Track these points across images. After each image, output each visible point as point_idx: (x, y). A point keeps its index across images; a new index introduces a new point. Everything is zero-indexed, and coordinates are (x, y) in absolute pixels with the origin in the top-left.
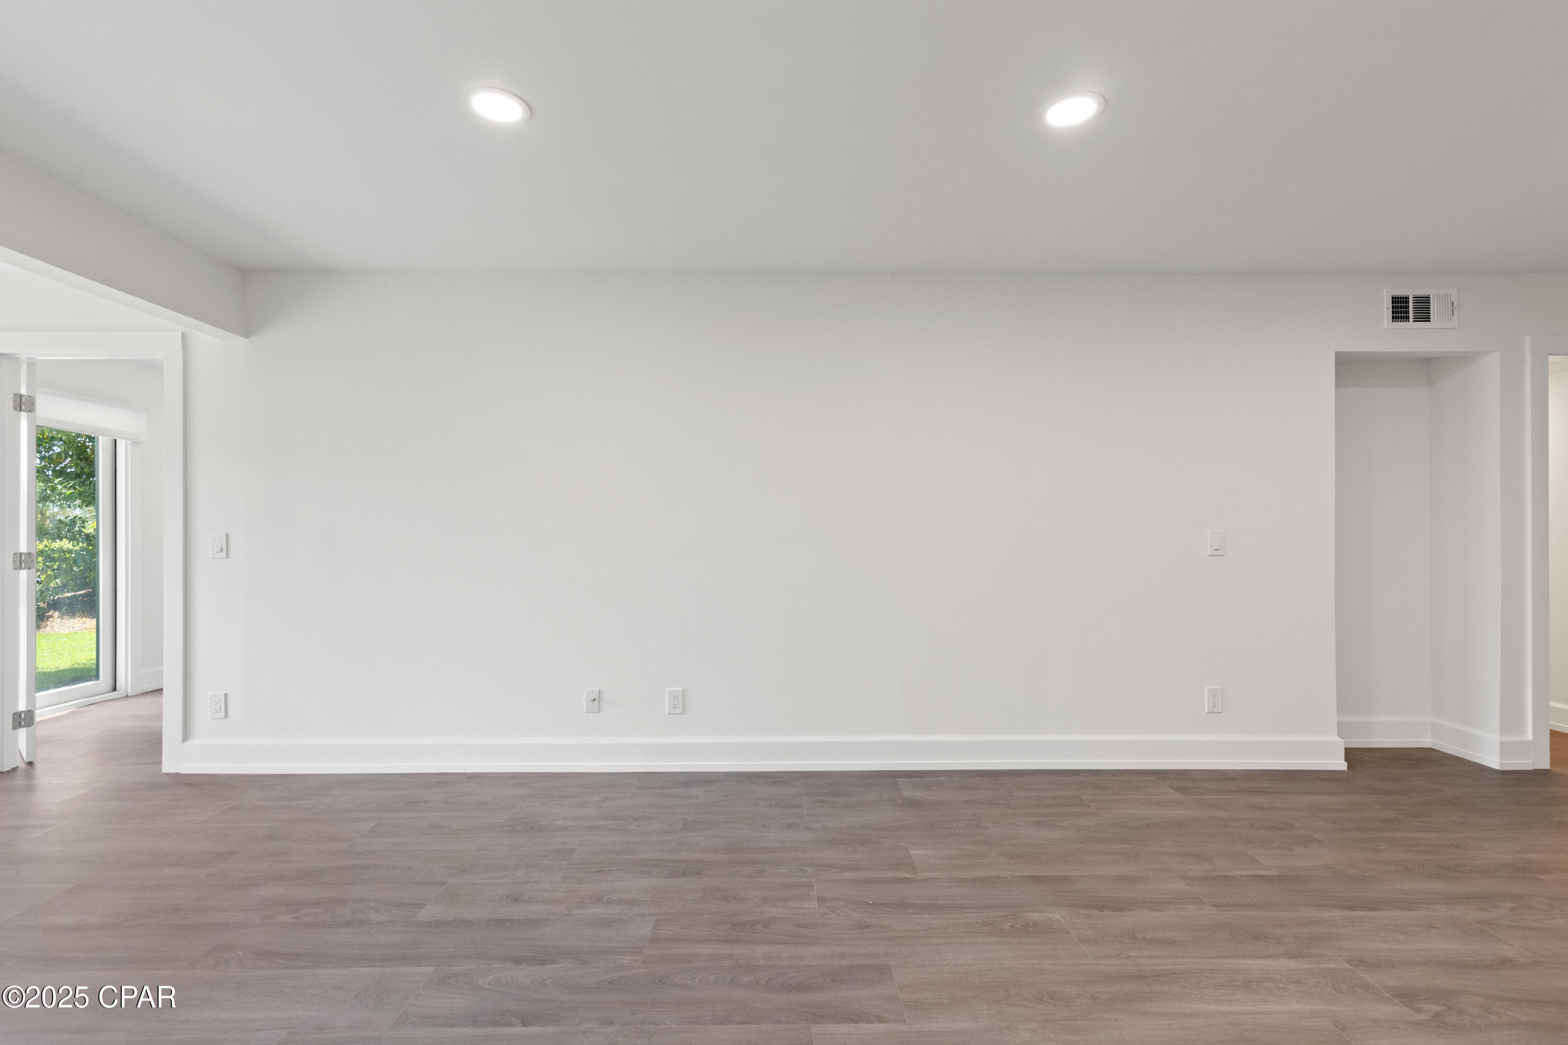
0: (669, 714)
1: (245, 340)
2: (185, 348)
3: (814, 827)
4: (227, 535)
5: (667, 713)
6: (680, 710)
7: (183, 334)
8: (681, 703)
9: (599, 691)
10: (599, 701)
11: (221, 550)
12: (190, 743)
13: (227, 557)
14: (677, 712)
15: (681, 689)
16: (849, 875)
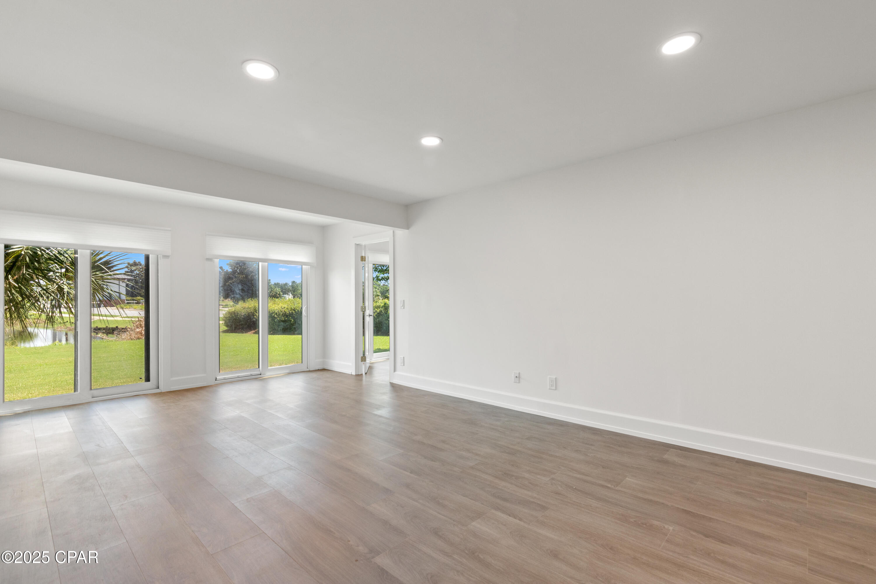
0: (549, 389)
1: (408, 230)
2: (394, 236)
3: (589, 455)
4: (404, 300)
5: (548, 388)
6: (554, 388)
7: (393, 231)
8: (555, 384)
9: (519, 373)
10: (519, 378)
11: (402, 306)
12: (396, 373)
13: (404, 308)
14: (553, 389)
15: (555, 377)
16: (579, 476)
